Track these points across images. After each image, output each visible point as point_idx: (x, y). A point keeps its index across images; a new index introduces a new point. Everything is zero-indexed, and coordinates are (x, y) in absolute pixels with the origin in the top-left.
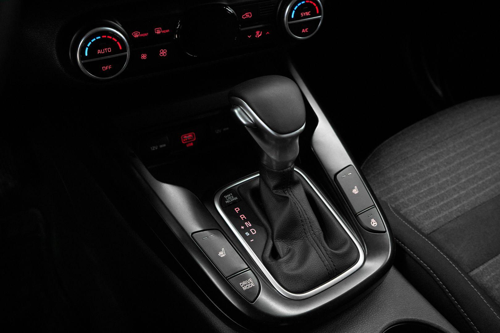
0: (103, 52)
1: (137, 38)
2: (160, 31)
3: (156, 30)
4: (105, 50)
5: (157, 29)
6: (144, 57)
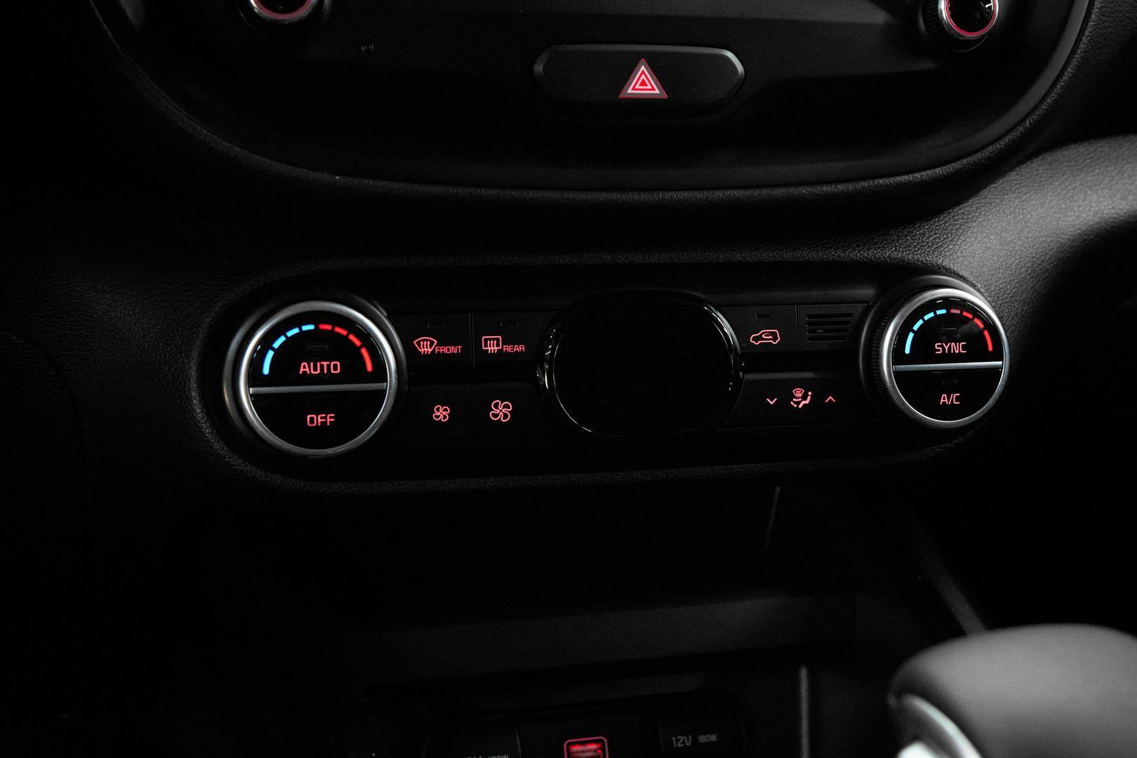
0: (315, 369)
1: (426, 356)
2: (498, 346)
3: (486, 340)
4: (322, 366)
5: (490, 339)
6: (441, 413)
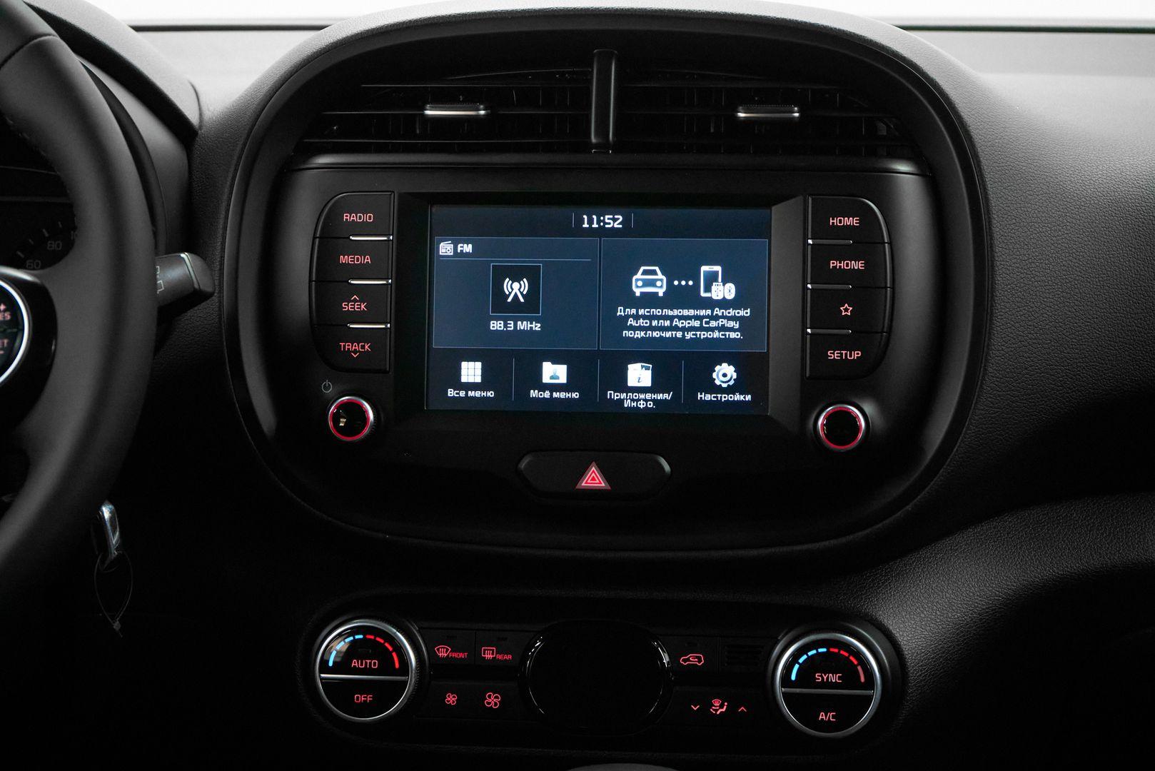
0: (362, 665)
1: (442, 659)
2: (493, 654)
3: (485, 650)
4: (366, 663)
5: (488, 650)
6: (451, 699)
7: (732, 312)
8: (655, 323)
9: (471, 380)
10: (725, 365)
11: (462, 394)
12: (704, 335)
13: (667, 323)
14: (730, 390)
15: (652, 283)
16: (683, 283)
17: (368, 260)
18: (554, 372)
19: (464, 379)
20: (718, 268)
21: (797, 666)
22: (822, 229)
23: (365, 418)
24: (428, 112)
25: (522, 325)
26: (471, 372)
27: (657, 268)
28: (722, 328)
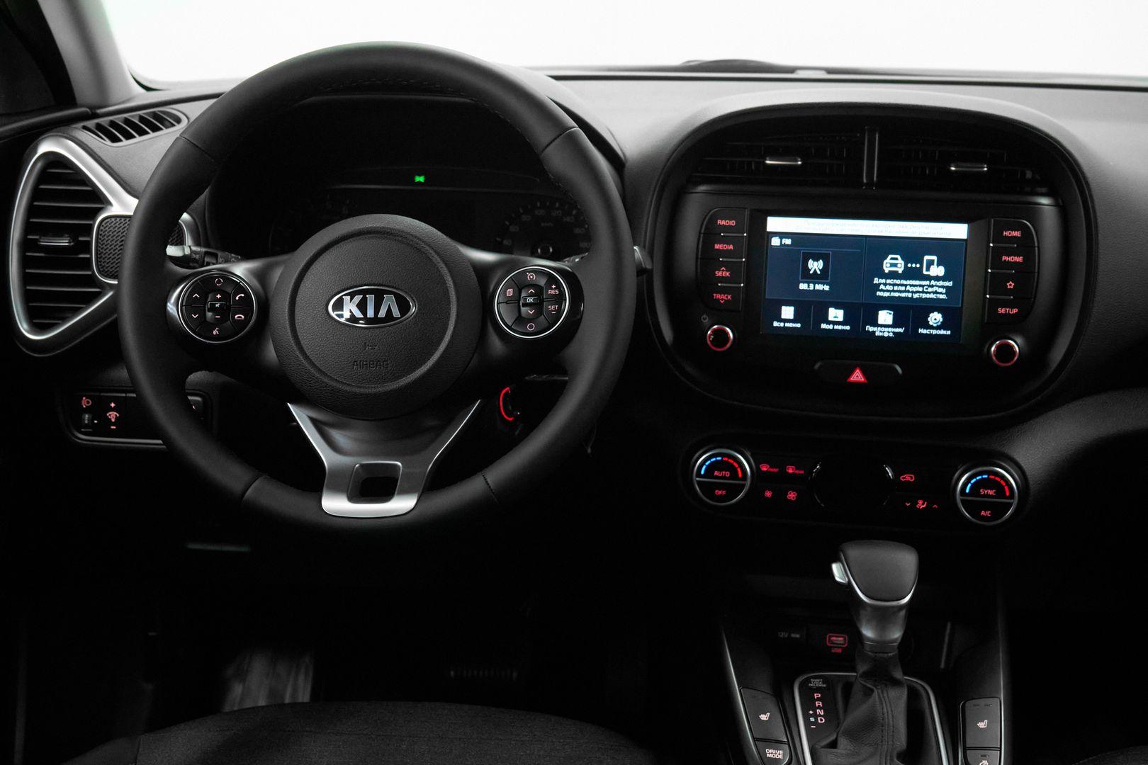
0: (720, 475)
1: (763, 471)
2: (793, 470)
4: (723, 473)
6: (768, 494)
7: (941, 283)
8: (896, 288)
9: (787, 317)
10: (936, 313)
11: (782, 325)
12: (924, 296)
13: (903, 288)
14: (938, 328)
15: (895, 265)
16: (914, 265)
17: (731, 247)
18: (836, 314)
19: (783, 317)
20: (934, 258)
21: (970, 485)
22: (999, 238)
23: (728, 338)
24: (768, 162)
25: (819, 287)
26: (788, 312)
27: (898, 257)
28: (936, 292)
